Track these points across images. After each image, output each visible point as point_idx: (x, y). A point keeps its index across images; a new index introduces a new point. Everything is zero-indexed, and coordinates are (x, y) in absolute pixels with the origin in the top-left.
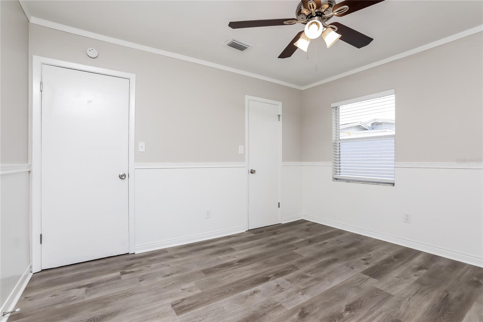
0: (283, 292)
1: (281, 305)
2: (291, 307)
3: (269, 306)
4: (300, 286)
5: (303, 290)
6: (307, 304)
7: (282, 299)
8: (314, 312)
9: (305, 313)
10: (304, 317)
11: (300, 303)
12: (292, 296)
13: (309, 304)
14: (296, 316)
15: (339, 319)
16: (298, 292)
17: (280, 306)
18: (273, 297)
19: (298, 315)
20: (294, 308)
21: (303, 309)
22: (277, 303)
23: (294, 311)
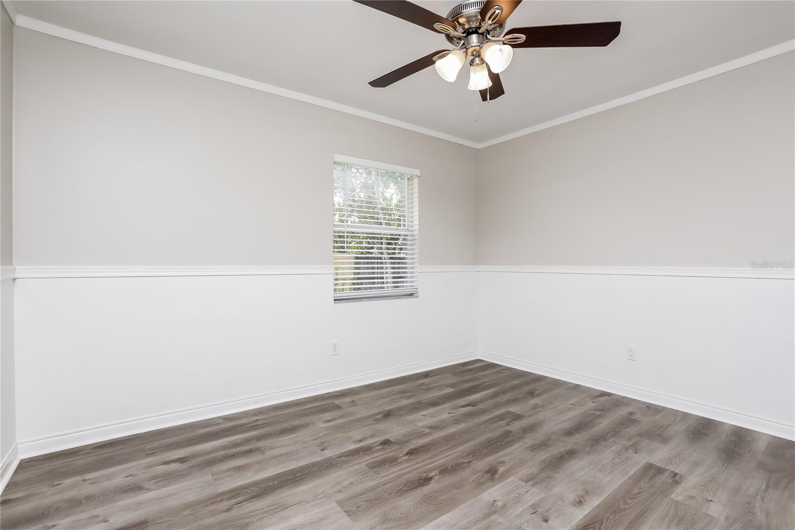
0: (530, 506)
1: (526, 483)
2: (509, 480)
3: (543, 480)
4: (501, 519)
5: (495, 512)
6: (487, 485)
7: (527, 492)
8: (477, 475)
9: (490, 474)
10: (491, 469)
11: (497, 486)
12: (513, 499)
13: (484, 486)
14: (501, 469)
15: (446, 468)
16: (504, 506)
17: (527, 481)
18: (543, 495)
19: (499, 470)
20: (507, 479)
21: (492, 479)
22: (533, 485)
23: (505, 476)
